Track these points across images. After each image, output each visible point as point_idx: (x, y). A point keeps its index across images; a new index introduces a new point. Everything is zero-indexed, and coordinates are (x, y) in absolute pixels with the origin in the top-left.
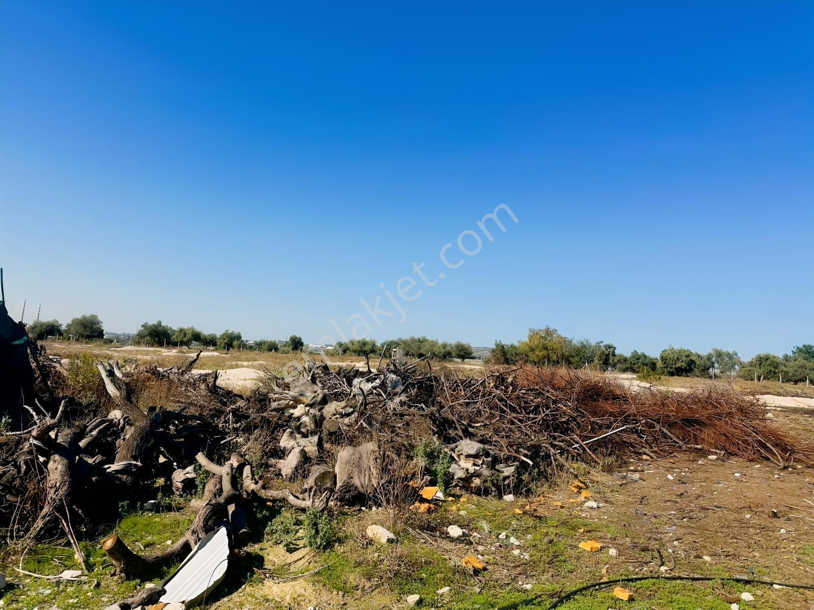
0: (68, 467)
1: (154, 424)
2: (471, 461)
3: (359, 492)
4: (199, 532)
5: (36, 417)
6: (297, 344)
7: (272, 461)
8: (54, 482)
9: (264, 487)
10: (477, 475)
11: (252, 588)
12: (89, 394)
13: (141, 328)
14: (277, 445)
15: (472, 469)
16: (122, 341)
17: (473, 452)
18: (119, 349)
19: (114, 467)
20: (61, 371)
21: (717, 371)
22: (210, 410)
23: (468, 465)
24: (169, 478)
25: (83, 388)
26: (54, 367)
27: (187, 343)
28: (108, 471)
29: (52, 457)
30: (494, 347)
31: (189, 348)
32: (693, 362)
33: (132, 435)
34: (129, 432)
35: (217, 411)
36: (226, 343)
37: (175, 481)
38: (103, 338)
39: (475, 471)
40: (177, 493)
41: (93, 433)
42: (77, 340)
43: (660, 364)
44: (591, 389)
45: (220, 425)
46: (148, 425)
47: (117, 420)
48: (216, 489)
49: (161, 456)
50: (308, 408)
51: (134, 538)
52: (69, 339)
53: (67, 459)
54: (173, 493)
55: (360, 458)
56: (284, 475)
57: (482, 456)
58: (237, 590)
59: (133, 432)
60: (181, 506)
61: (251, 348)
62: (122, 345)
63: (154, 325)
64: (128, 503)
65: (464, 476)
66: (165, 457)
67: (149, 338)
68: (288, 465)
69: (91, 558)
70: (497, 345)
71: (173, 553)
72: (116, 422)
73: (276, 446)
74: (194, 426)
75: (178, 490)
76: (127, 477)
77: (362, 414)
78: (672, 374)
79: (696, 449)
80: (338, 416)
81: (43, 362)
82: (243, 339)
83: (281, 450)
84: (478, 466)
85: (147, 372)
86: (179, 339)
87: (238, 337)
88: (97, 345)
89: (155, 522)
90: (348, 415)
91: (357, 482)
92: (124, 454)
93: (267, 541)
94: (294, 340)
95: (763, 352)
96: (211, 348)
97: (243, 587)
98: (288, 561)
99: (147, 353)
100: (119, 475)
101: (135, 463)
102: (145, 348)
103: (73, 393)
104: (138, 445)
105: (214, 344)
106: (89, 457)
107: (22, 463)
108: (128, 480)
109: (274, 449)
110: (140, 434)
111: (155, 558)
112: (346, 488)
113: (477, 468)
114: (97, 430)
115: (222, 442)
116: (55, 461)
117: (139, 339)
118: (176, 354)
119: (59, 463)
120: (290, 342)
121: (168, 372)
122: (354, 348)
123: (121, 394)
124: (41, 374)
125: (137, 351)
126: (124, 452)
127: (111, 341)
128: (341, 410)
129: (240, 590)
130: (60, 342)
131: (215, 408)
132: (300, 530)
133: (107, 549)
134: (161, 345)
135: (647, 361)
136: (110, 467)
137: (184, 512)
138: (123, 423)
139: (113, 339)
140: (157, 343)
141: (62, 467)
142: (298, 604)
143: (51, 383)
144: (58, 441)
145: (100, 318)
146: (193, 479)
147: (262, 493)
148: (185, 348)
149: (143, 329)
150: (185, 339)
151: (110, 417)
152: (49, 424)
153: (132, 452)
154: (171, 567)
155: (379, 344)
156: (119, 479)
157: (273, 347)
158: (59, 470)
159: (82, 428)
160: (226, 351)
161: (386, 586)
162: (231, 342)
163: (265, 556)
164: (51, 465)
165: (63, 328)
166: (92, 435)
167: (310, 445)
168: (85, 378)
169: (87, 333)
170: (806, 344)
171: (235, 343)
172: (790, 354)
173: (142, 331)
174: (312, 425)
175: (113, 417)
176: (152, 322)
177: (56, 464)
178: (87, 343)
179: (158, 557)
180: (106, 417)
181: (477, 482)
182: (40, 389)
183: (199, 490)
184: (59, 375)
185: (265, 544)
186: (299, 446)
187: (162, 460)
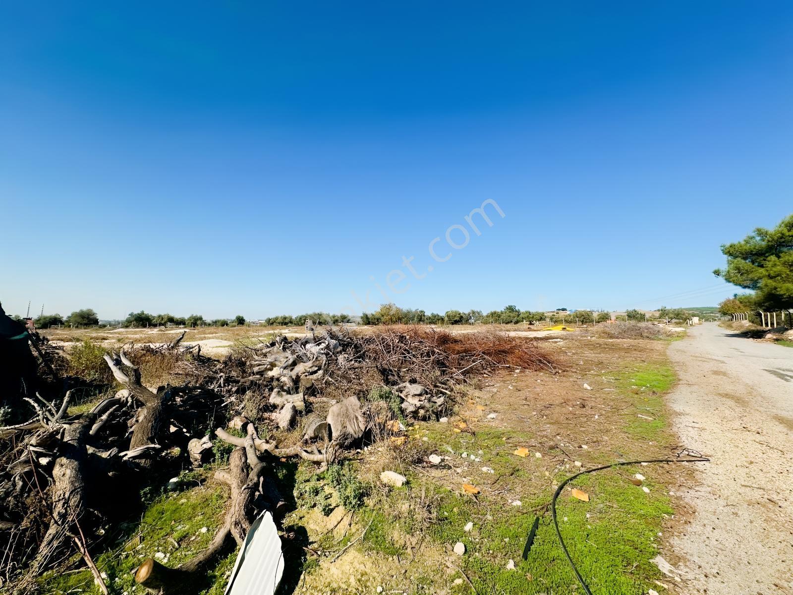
0: (79, 470)
1: (164, 402)
2: (417, 398)
3: (355, 438)
4: (242, 522)
5: (38, 408)
6: (241, 321)
7: (266, 415)
8: (61, 492)
9: (277, 447)
10: (422, 407)
11: (311, 577)
12: (92, 372)
13: (128, 316)
14: (267, 401)
15: (418, 404)
16: (114, 325)
17: (418, 392)
18: (112, 331)
19: (131, 453)
20: (64, 356)
21: (473, 321)
22: (205, 378)
23: (416, 402)
24: (185, 449)
25: (87, 368)
26: (58, 354)
27: (164, 324)
28: (125, 458)
29: (58, 460)
30: (362, 315)
31: (166, 328)
32: (462, 317)
33: (145, 417)
34: (142, 414)
35: (210, 378)
36: (192, 323)
37: (192, 453)
38: (98, 324)
39: (421, 405)
40: (196, 463)
41: (102, 418)
42: (77, 327)
43: (446, 319)
44: (443, 338)
45: (216, 390)
46: (160, 404)
47: (124, 399)
48: (242, 463)
49: (171, 426)
50: (282, 369)
51: (164, 533)
52: (70, 326)
53: (76, 460)
54: (191, 464)
55: (347, 410)
56: (281, 427)
57: (424, 394)
58: (297, 584)
59: (146, 414)
60: (203, 477)
61: (209, 325)
62: (114, 328)
63: (138, 314)
64: (149, 489)
65: (414, 410)
66: (175, 426)
67: (135, 322)
68: (283, 418)
69: (117, 579)
70: (364, 314)
71: (216, 551)
72: (124, 400)
73: (267, 403)
74: (197, 395)
75: (196, 460)
76: (145, 461)
77: (326, 371)
78: (453, 324)
79: (507, 367)
80: (307, 374)
81: (46, 350)
82: (204, 319)
83: (271, 405)
84: (422, 401)
85: (142, 350)
86: (158, 322)
87: (201, 319)
88: (94, 329)
89: (182, 504)
90: (315, 372)
91: (350, 430)
92: (140, 438)
93: (301, 507)
94: (239, 319)
95: (493, 310)
96: (182, 326)
97: (302, 577)
98: (330, 527)
99: (135, 333)
100: (137, 461)
101: (153, 446)
102: (133, 330)
103: (77, 373)
104: (152, 426)
105: (184, 324)
106: (102, 452)
107: (17, 479)
108: (147, 464)
109: (266, 405)
110: (153, 415)
111: (198, 564)
112: (343, 437)
113: (422, 403)
114: (107, 414)
115: (222, 405)
116: (62, 466)
117: (127, 324)
118: (157, 332)
119: (67, 467)
120: (236, 320)
121: (160, 348)
122: (278, 321)
123: (130, 380)
124: (43, 361)
125: (127, 332)
126: (139, 435)
127: (104, 326)
128: (309, 369)
129: (300, 583)
130: (63, 329)
131: (208, 376)
132: (325, 487)
133: (142, 581)
134: (145, 326)
135: (439, 318)
136: (126, 455)
137: (208, 484)
138: (131, 400)
139: (106, 325)
140: (141, 325)
141: (72, 471)
142: (366, 587)
143: (55, 366)
144: (65, 440)
145: (95, 311)
146: (210, 449)
147: (276, 452)
148: (163, 328)
149: (130, 316)
150: (163, 322)
151: (117, 396)
152: (51, 430)
153: (148, 434)
154: (215, 567)
155: (294, 318)
156: (138, 465)
157: (224, 324)
158: (67, 476)
159: (92, 417)
160: (192, 328)
161: (428, 538)
162: (196, 322)
163: (306, 525)
164: (57, 471)
165: (65, 319)
166: (102, 420)
167: (297, 400)
168: (88, 360)
169: (84, 322)
170: (510, 305)
171: (199, 322)
172: (503, 310)
173: (129, 318)
174: (291, 383)
175: (121, 396)
176: (137, 311)
177: (63, 469)
178: (85, 328)
179: (200, 562)
180: (114, 397)
181: (422, 412)
182: (44, 373)
183: (217, 457)
184: (63, 360)
185: (301, 510)
186: (288, 402)
187: (173, 429)
